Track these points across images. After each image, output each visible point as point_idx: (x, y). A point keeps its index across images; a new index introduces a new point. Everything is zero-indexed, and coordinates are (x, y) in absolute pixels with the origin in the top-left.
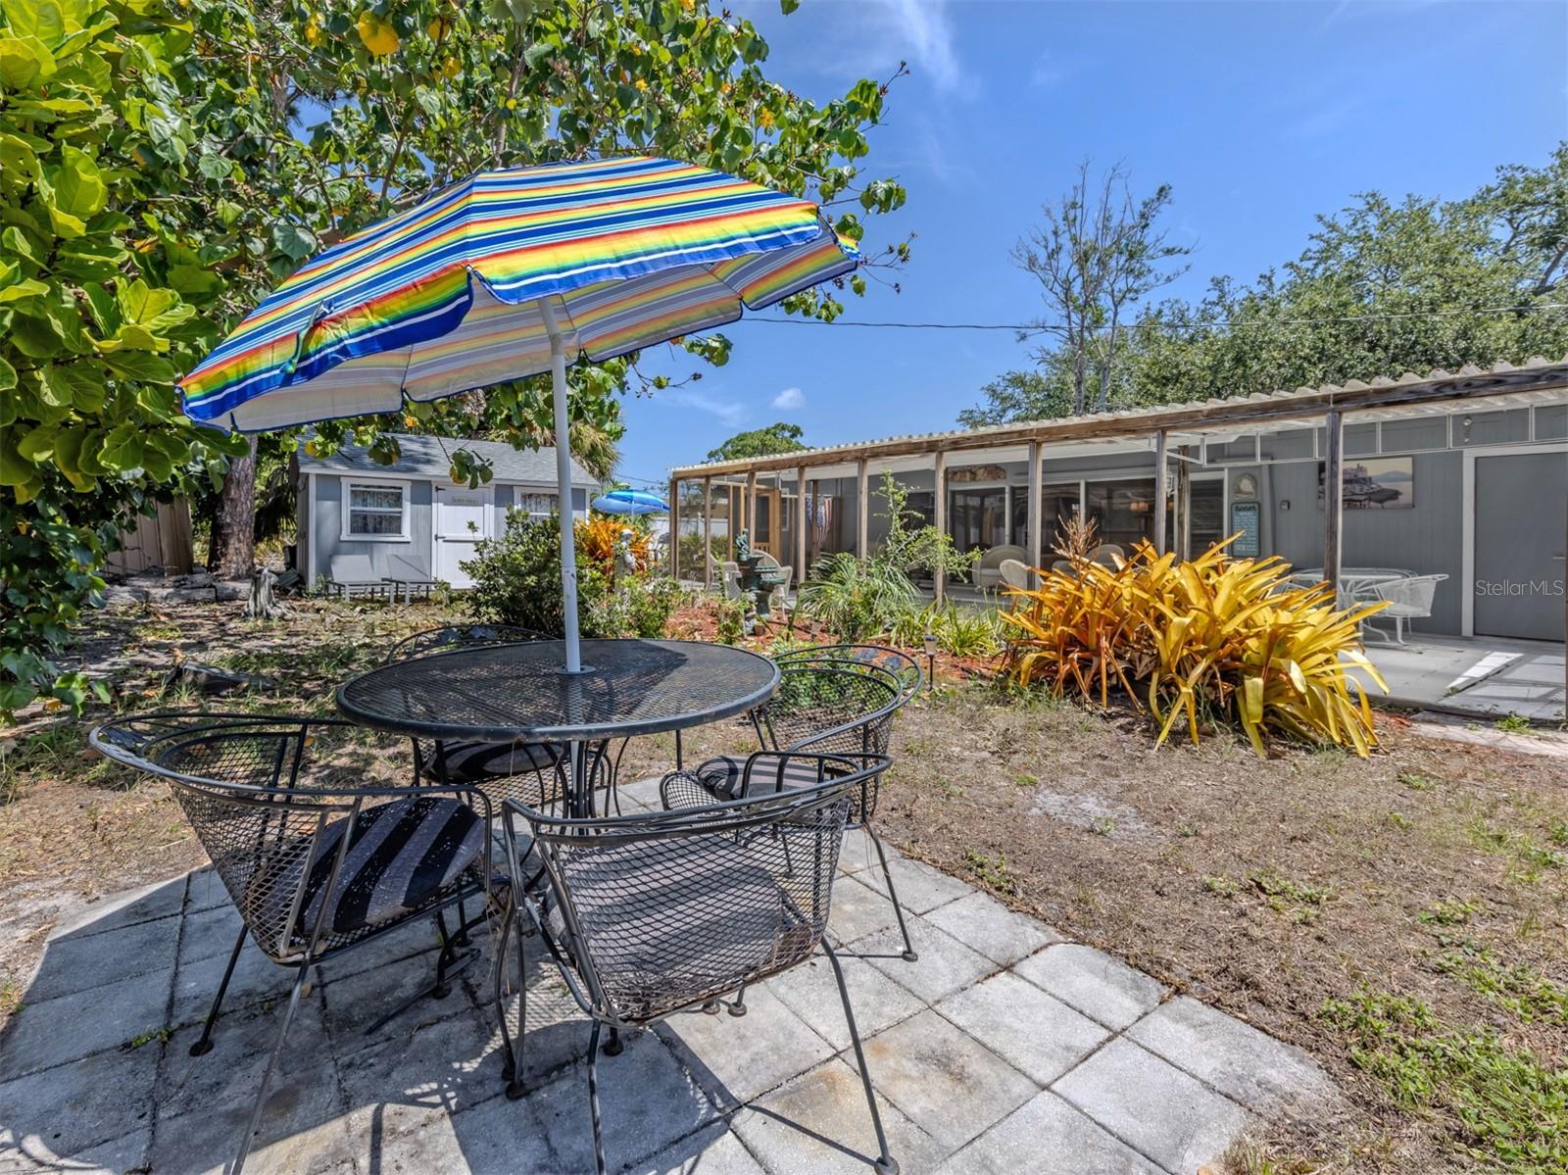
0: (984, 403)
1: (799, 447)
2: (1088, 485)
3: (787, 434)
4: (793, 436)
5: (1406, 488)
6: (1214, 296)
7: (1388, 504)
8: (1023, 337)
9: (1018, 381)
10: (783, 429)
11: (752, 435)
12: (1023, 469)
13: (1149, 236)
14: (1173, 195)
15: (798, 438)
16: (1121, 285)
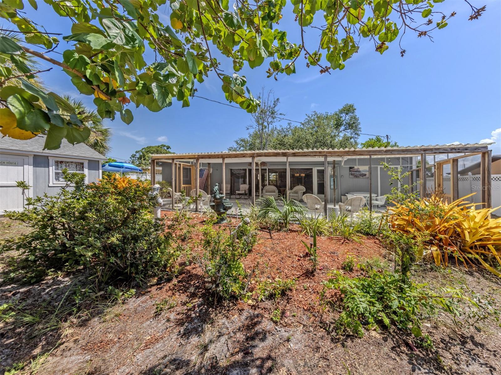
0: (235, 146)
1: (170, 153)
2: (269, 169)
3: (165, 148)
4: (167, 149)
5: (367, 173)
6: (288, 127)
7: (364, 177)
8: (248, 129)
9: (243, 140)
10: (164, 146)
11: (153, 147)
12: (250, 164)
13: (276, 109)
14: (280, 100)
15: (169, 150)
16: (270, 120)
